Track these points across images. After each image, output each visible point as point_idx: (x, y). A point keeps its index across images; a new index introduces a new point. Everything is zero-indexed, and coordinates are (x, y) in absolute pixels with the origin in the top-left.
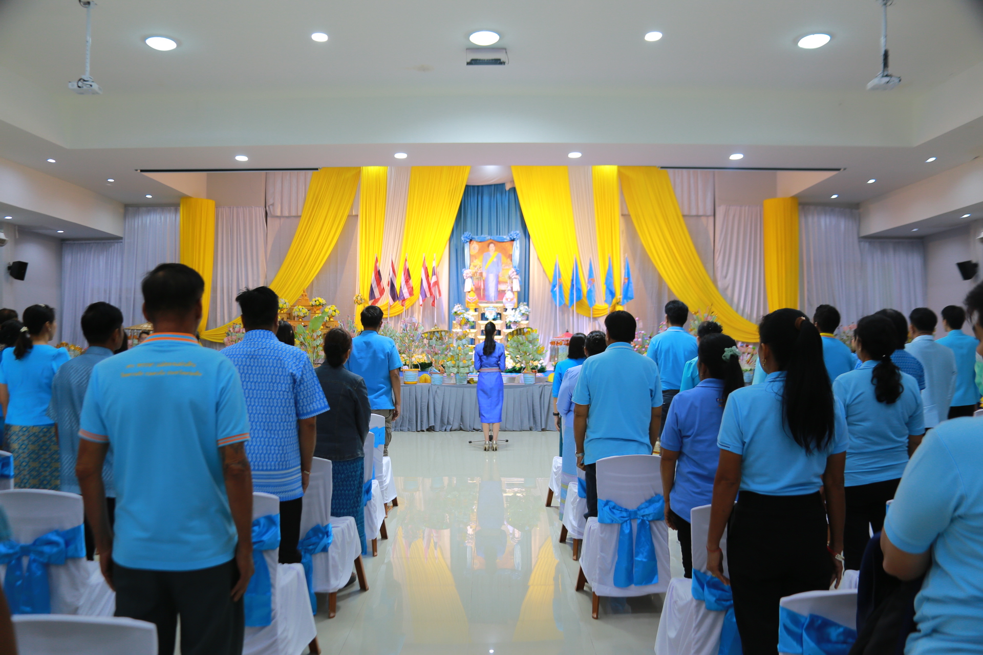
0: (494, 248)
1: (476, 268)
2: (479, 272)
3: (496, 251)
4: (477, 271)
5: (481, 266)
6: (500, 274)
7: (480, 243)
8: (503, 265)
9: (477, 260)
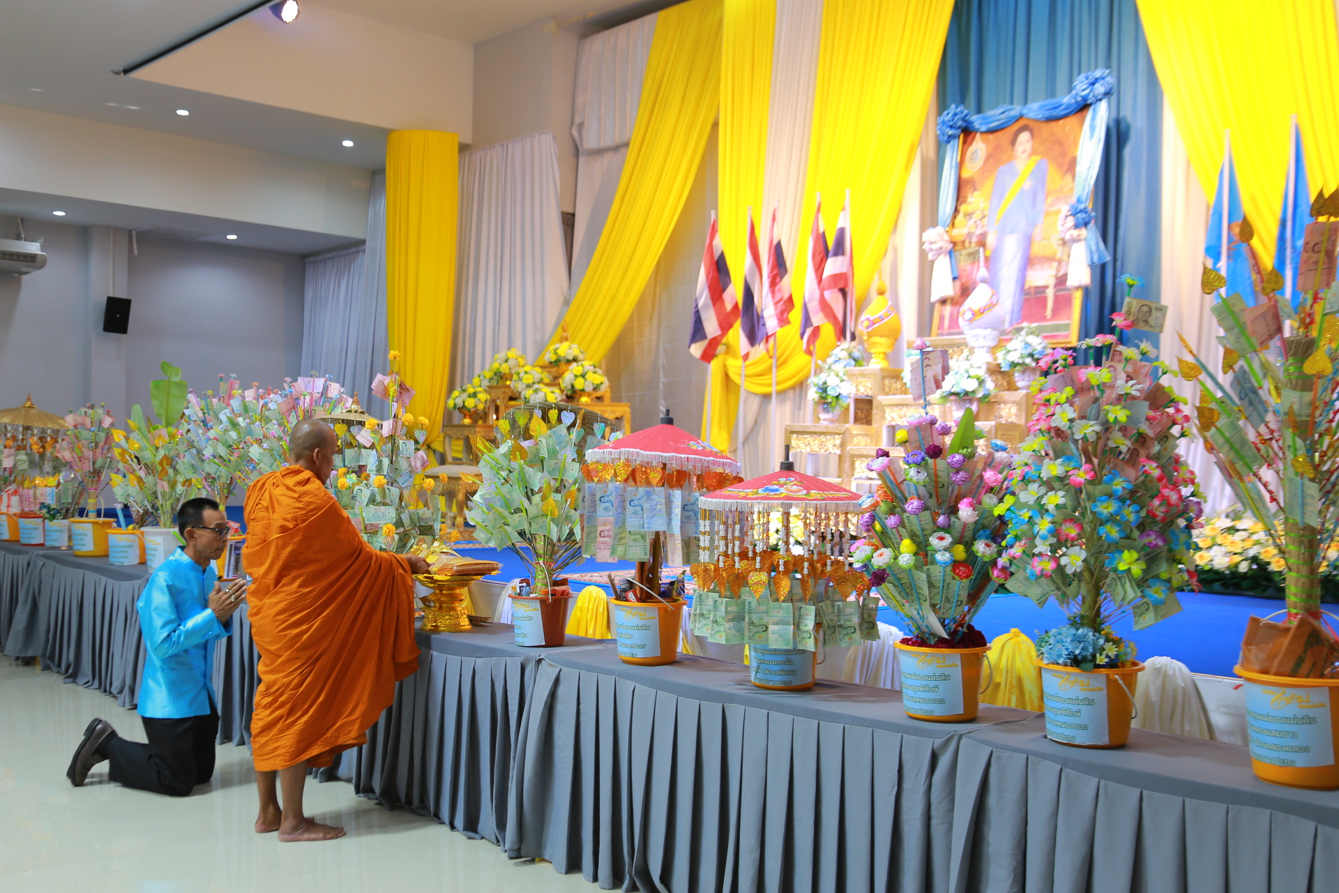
0: (1028, 146)
1: (972, 222)
2: (978, 232)
3: (1034, 152)
4: (972, 230)
5: (986, 212)
6: (1037, 233)
7: (991, 137)
8: (1049, 200)
9: (976, 194)
